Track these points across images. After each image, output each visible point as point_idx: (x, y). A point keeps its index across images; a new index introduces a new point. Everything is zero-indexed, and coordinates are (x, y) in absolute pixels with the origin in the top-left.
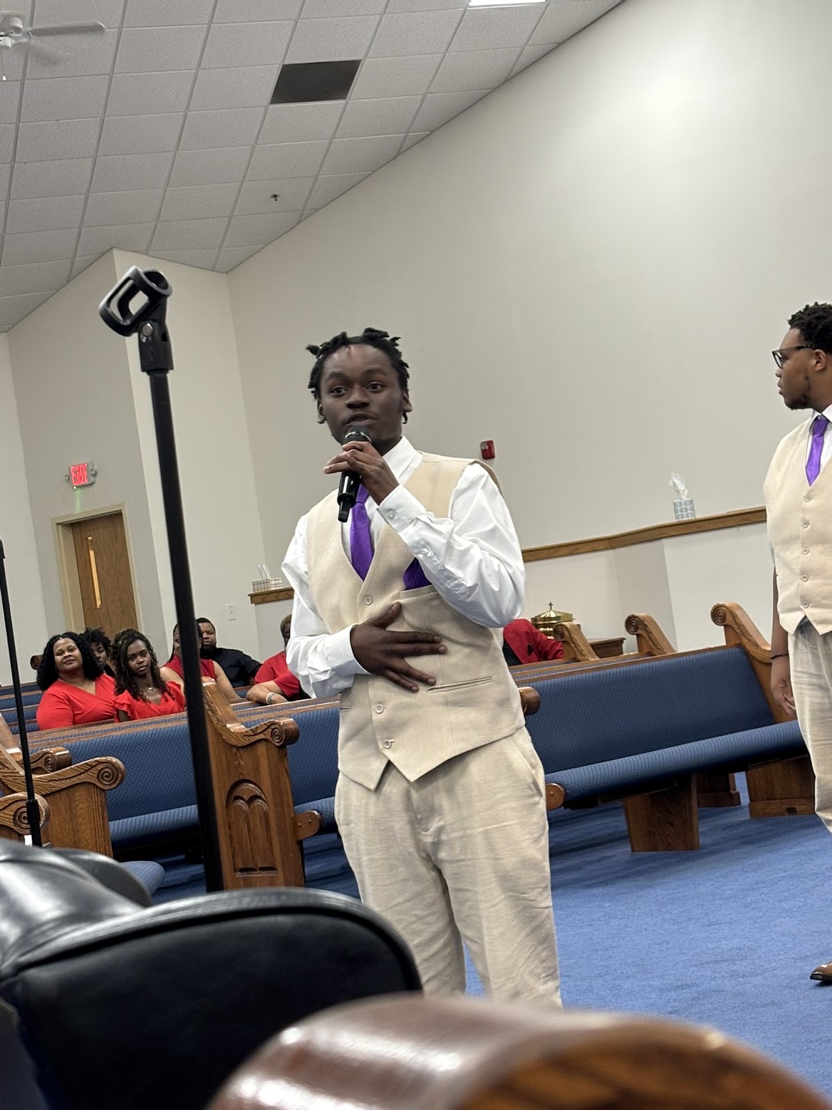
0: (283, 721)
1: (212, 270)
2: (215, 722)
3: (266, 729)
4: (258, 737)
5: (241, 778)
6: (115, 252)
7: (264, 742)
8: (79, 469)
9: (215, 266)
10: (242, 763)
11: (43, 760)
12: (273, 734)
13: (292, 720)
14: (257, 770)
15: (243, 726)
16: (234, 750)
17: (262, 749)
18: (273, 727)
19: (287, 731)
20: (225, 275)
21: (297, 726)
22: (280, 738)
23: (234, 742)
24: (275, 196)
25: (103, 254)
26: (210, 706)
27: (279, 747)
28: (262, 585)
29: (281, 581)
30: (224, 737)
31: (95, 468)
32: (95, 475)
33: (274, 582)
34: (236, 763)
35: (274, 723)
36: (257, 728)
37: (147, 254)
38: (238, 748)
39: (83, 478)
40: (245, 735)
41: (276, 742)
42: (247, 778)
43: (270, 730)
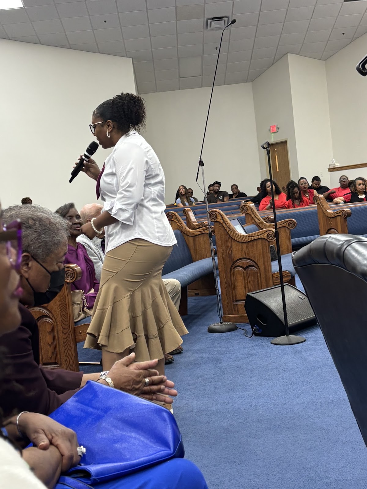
0: (346, 210)
1: (320, 60)
2: (323, 209)
3: (340, 212)
4: (337, 215)
5: (331, 227)
6: (288, 54)
7: (339, 216)
8: (273, 127)
9: (321, 58)
10: (332, 223)
11: (267, 219)
12: (343, 214)
13: (349, 209)
14: (337, 225)
15: (332, 211)
16: (329, 218)
17: (338, 218)
18: (343, 211)
19: (348, 213)
20: (324, 61)
21: (350, 211)
22: (345, 215)
23: (329, 216)
24: (343, 34)
25: (284, 55)
26: (321, 204)
27: (344, 218)
28: (333, 166)
29: (339, 164)
30: (326, 214)
31: (279, 127)
32: (278, 129)
33: (336, 165)
34: (330, 223)
35: (344, 210)
36: (337, 212)
37: (299, 55)
38: (330, 218)
39: (274, 130)
40: (333, 214)
41: (344, 216)
42: (333, 228)
43: (341, 212)
